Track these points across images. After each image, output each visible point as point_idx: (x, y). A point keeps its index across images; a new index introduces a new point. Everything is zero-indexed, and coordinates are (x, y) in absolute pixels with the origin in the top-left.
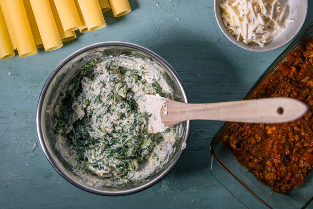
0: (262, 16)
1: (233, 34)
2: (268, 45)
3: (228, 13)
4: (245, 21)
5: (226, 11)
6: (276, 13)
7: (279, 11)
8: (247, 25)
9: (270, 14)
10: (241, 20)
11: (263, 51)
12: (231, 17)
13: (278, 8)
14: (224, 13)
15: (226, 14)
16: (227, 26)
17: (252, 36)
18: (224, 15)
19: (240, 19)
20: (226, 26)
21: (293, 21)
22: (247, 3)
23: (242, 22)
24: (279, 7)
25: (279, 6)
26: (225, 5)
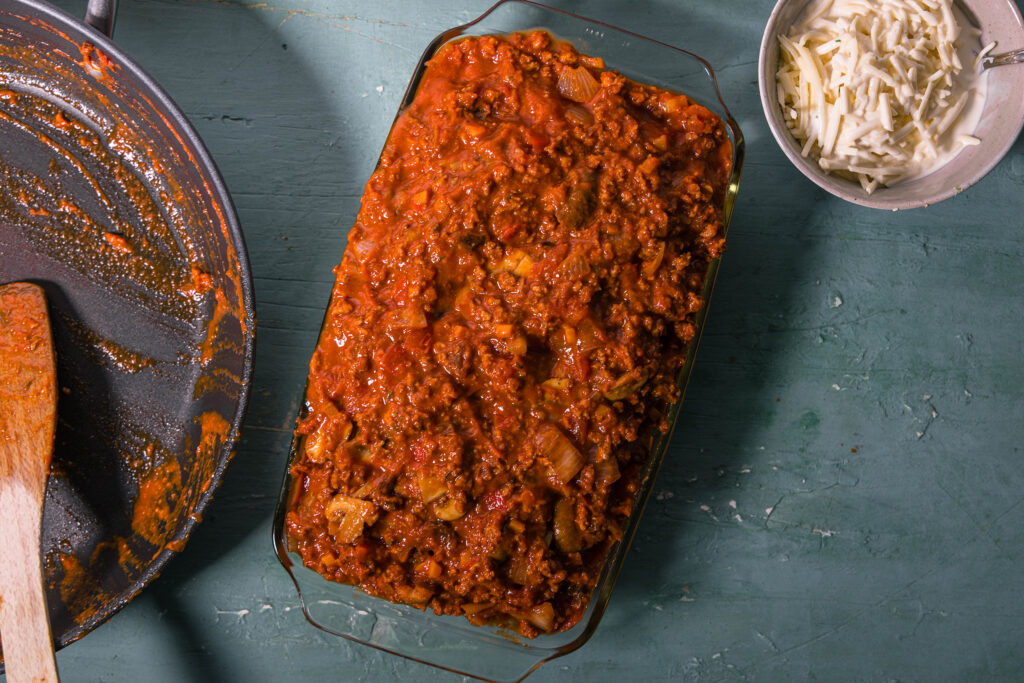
0: (892, 105)
1: (795, 132)
2: (887, 191)
3: (799, 70)
4: (841, 105)
5: (792, 63)
6: (933, 105)
7: (942, 104)
8: (842, 119)
9: (918, 106)
10: (829, 100)
11: (866, 204)
12: (803, 84)
13: (943, 94)
14: (786, 68)
15: (791, 70)
16: (784, 106)
17: (849, 154)
18: (783, 74)
19: (826, 96)
20: (780, 105)
21: (976, 142)
22: (859, 57)
23: (830, 106)
24: (948, 93)
25: (947, 88)
26: (796, 45)
